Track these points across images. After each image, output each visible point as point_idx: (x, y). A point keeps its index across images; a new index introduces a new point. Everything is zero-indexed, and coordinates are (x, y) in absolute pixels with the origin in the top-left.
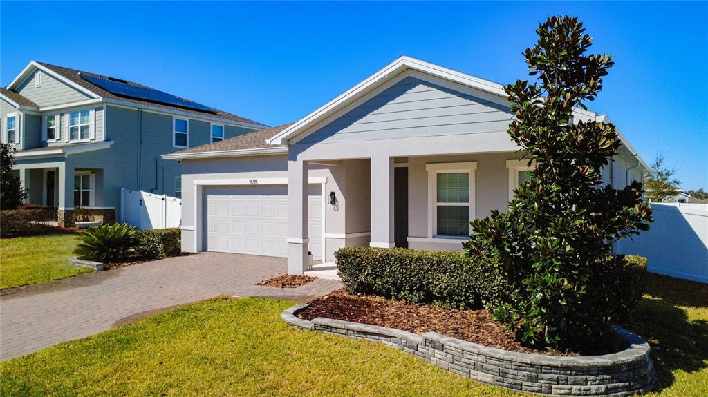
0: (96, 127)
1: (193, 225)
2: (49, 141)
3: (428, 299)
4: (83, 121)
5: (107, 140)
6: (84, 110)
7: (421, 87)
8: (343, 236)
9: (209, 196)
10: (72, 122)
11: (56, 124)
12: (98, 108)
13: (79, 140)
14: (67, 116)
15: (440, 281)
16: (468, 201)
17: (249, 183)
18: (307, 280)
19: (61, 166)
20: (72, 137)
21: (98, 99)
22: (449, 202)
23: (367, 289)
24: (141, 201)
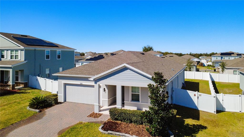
0: (21, 57)
1: (62, 94)
2: (2, 59)
3: (131, 122)
4: (16, 54)
5: (25, 60)
6: (17, 50)
7: (129, 70)
8: (107, 100)
9: (67, 86)
10: (11, 54)
11: (5, 53)
12: (22, 50)
13: (14, 60)
14: (9, 52)
15: (134, 119)
16: (139, 93)
17: (80, 84)
18: (100, 115)
19: (11, 70)
20: (11, 58)
21: (22, 47)
22: (135, 93)
23: (117, 119)
24: (37, 79)
